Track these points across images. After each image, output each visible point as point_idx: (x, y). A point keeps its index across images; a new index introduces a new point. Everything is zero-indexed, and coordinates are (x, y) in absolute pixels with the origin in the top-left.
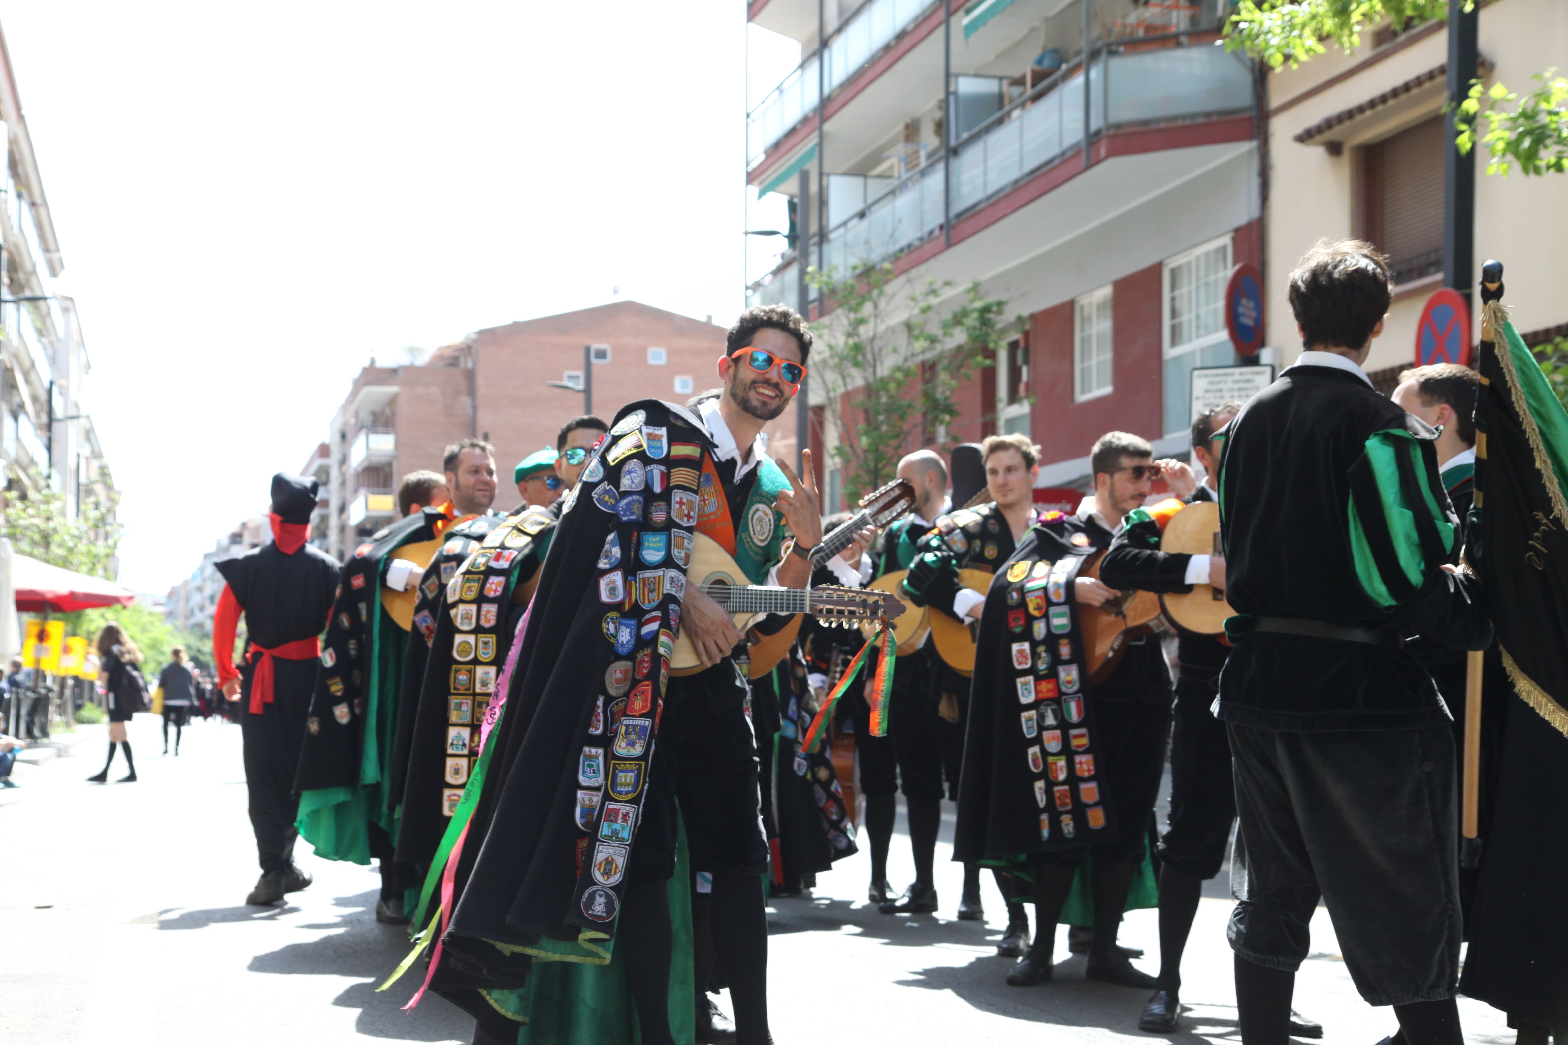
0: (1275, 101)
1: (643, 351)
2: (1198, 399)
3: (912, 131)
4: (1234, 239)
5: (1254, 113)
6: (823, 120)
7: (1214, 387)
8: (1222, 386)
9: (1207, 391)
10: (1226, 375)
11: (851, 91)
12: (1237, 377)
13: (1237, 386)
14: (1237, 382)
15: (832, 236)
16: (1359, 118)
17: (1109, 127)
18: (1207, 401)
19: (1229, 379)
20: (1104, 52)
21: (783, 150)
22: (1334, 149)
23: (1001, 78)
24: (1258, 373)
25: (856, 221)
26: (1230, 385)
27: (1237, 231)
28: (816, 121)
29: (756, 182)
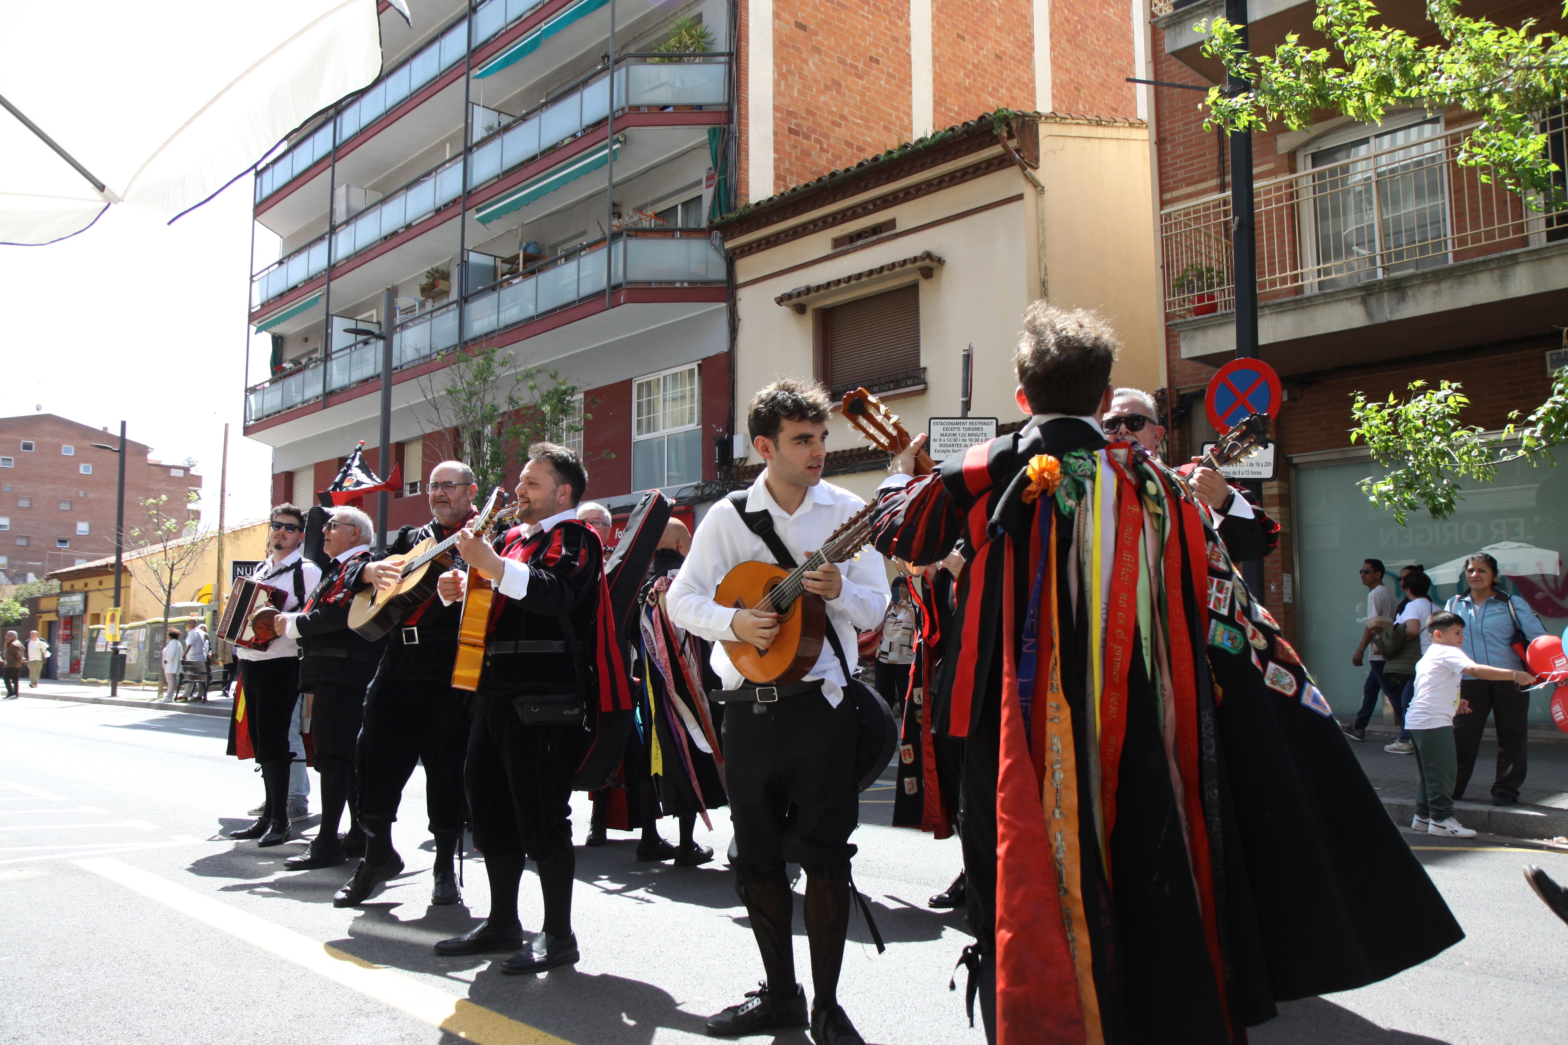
0: (741, 279)
1: (59, 446)
2: (935, 440)
3: (393, 293)
4: (699, 365)
5: (725, 285)
6: (331, 280)
7: (948, 432)
8: (955, 431)
9: (942, 435)
10: (957, 424)
11: (359, 261)
12: (968, 426)
13: (967, 432)
14: (969, 429)
15: (334, 356)
16: (833, 288)
17: (627, 283)
18: (942, 442)
19: (961, 427)
20: (625, 234)
21: (285, 300)
22: (800, 309)
23: (495, 257)
24: (985, 424)
25: (361, 345)
26: (962, 431)
27: (704, 360)
28: (325, 279)
29: (255, 322)
